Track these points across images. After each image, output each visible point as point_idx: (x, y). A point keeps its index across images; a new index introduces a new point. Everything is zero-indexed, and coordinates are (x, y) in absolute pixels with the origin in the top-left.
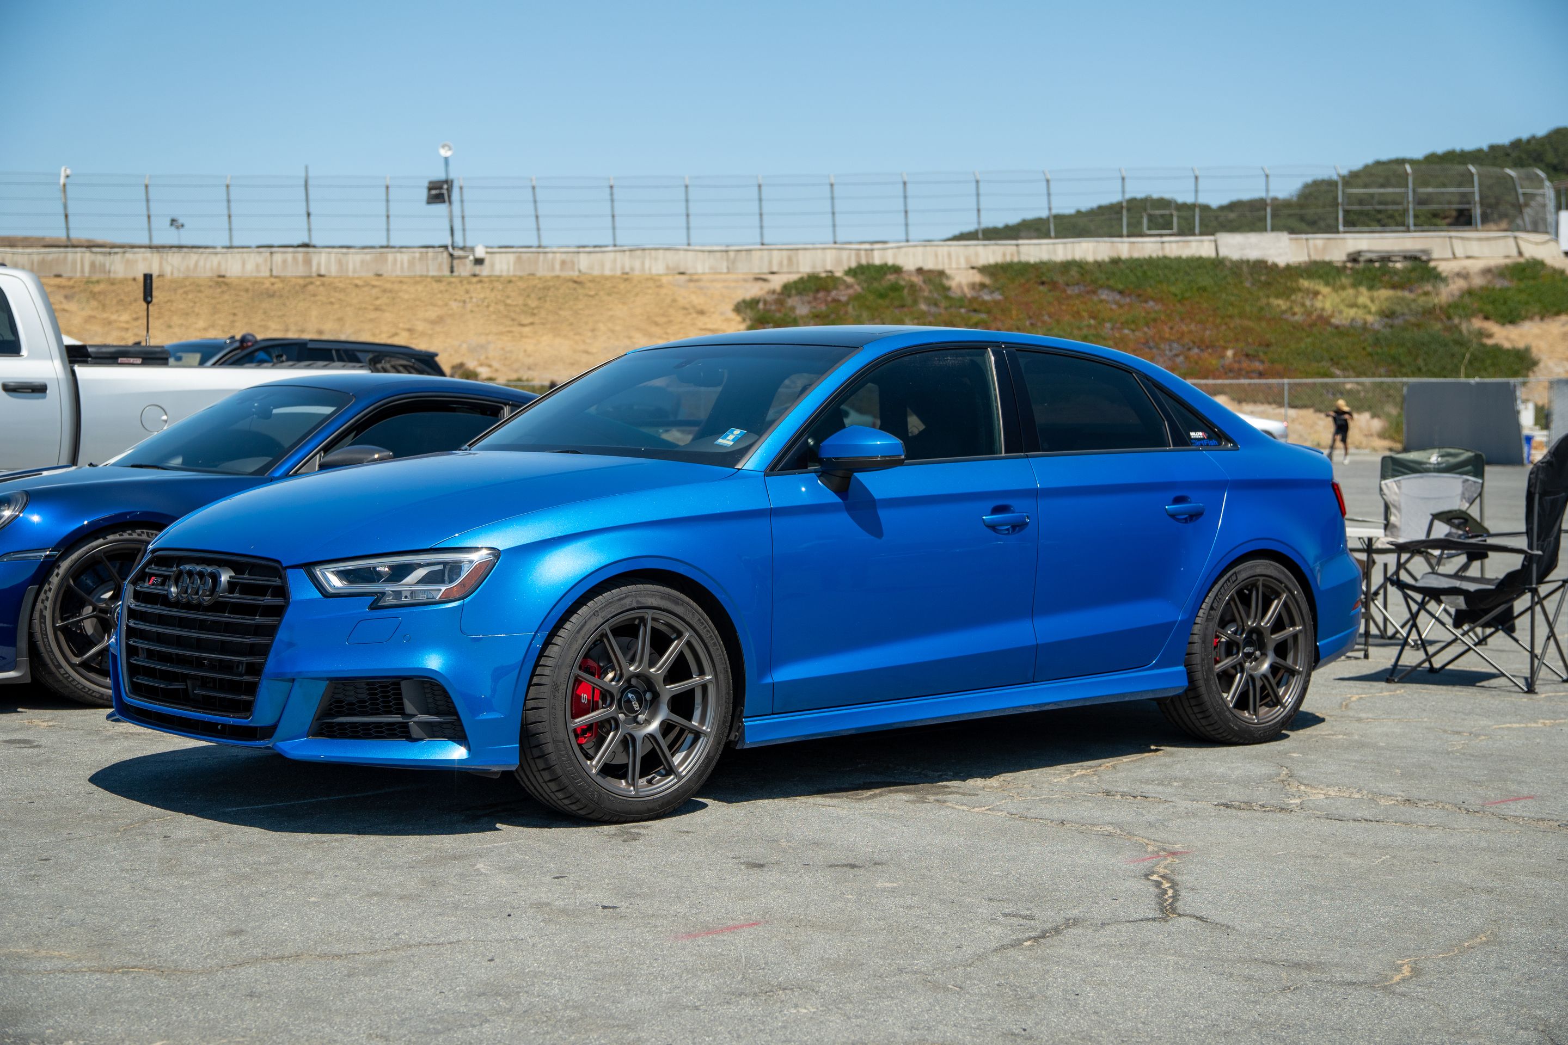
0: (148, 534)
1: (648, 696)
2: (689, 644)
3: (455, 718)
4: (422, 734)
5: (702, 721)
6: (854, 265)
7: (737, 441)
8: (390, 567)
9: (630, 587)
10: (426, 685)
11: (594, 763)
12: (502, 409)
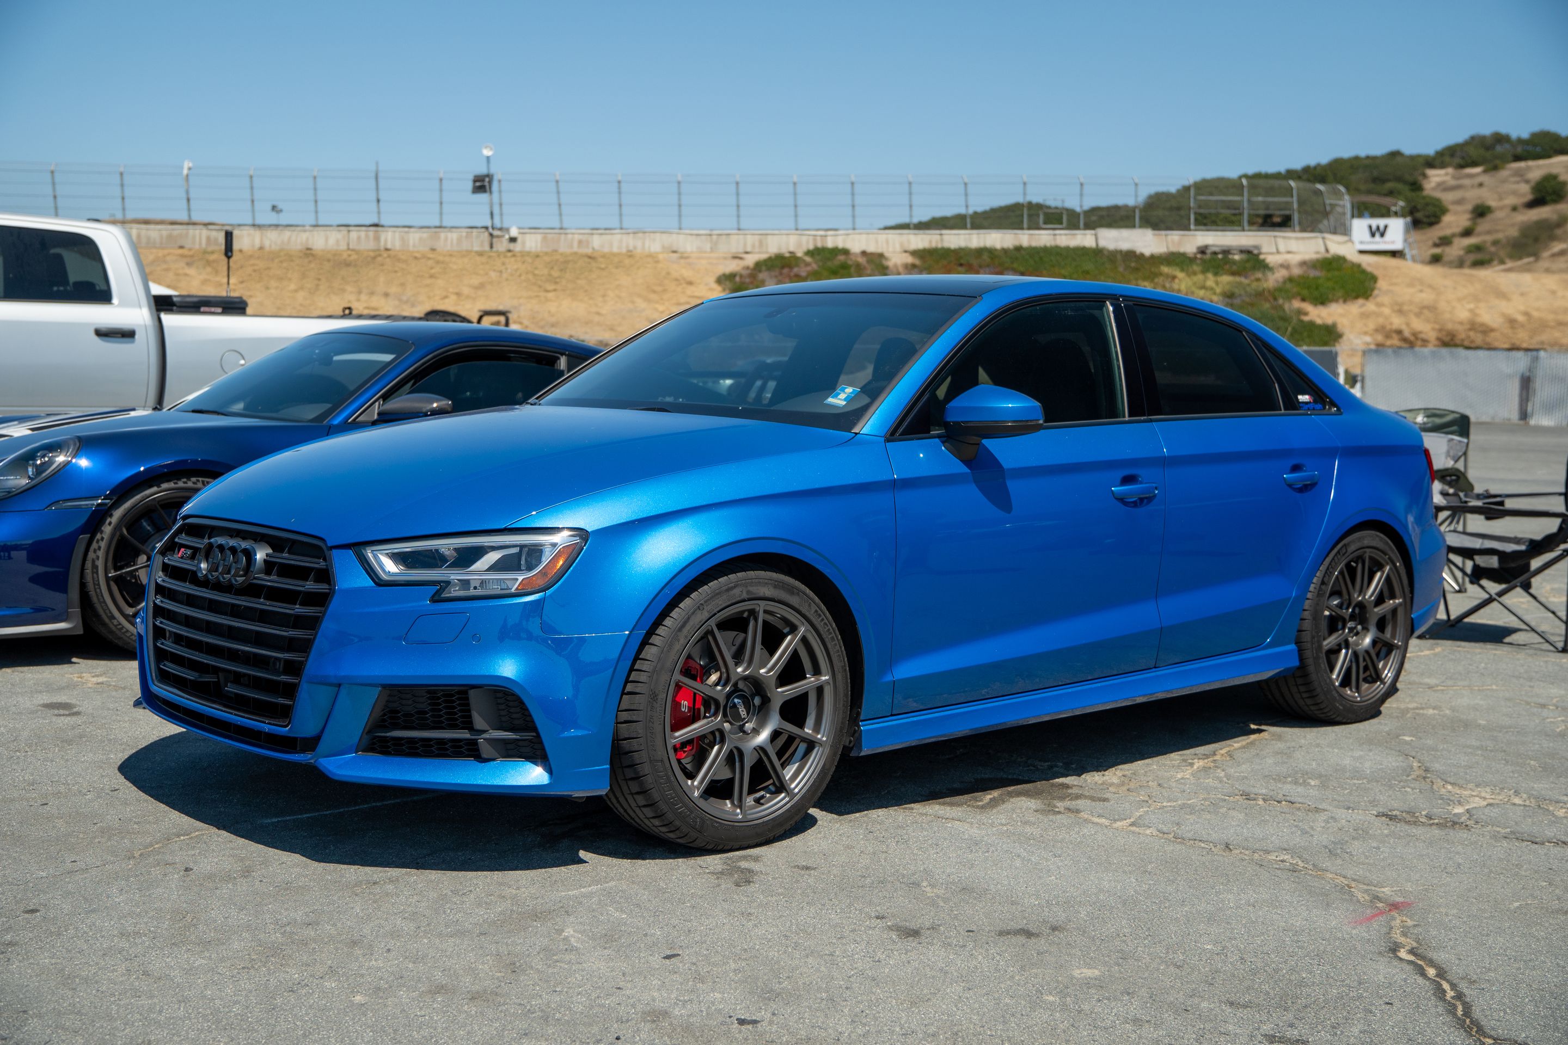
0: (203, 482)
1: (757, 701)
2: (804, 640)
3: (534, 734)
4: (494, 754)
5: (817, 728)
6: (811, 247)
7: (850, 400)
8: (456, 550)
9: (739, 574)
10: (500, 697)
11: (696, 783)
12: (559, 358)
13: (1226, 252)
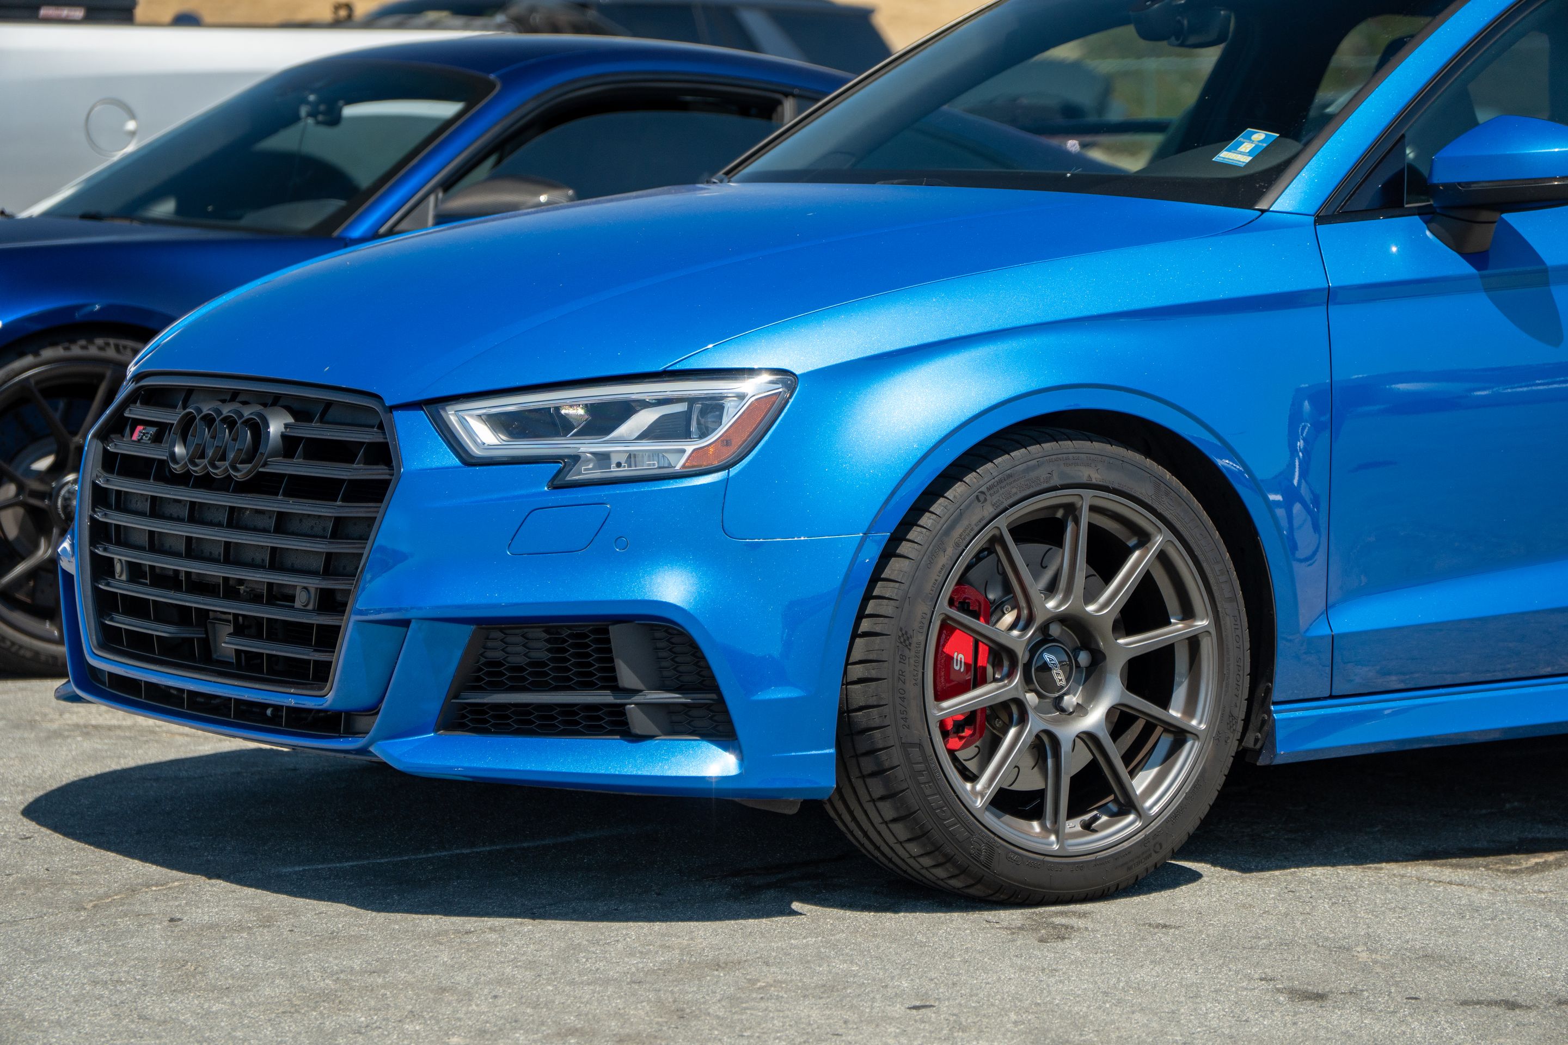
0: (117, 348)
1: (1084, 658)
2: (1162, 556)
3: (714, 696)
4: (652, 728)
5: (1190, 708)
7: (1260, 155)
8: (590, 408)
9: (1048, 446)
10: (658, 635)
11: (979, 787)
12: (784, 101)
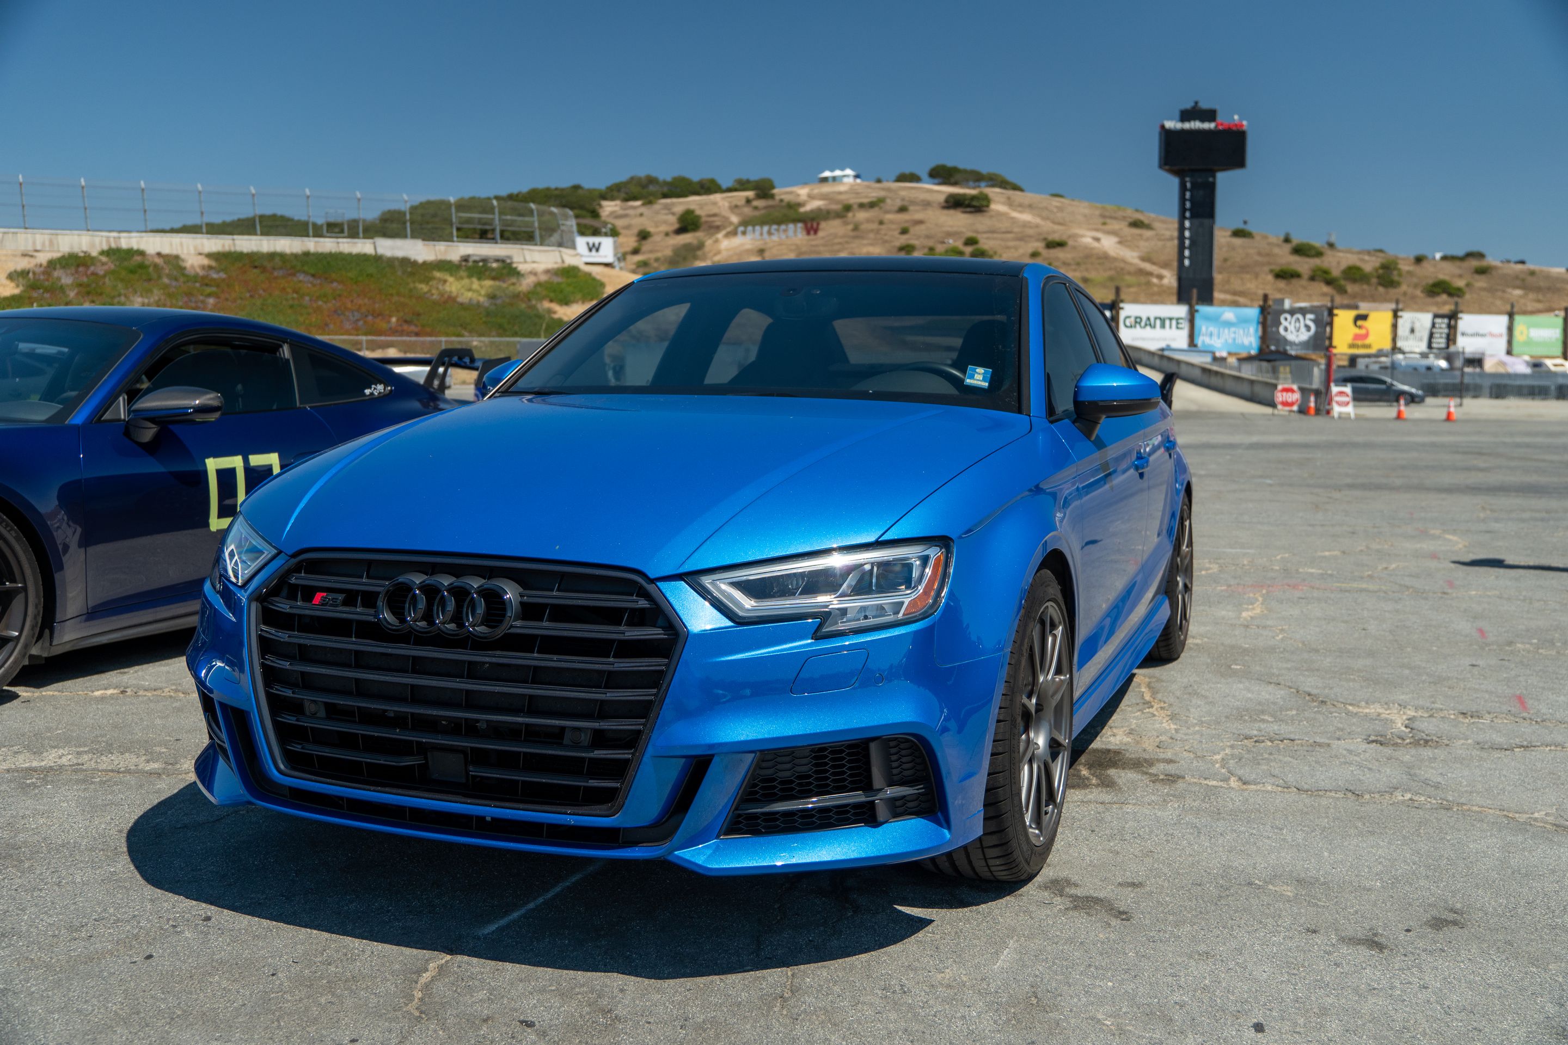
6: (105, 247)
12: (281, 346)
13: (485, 260)
